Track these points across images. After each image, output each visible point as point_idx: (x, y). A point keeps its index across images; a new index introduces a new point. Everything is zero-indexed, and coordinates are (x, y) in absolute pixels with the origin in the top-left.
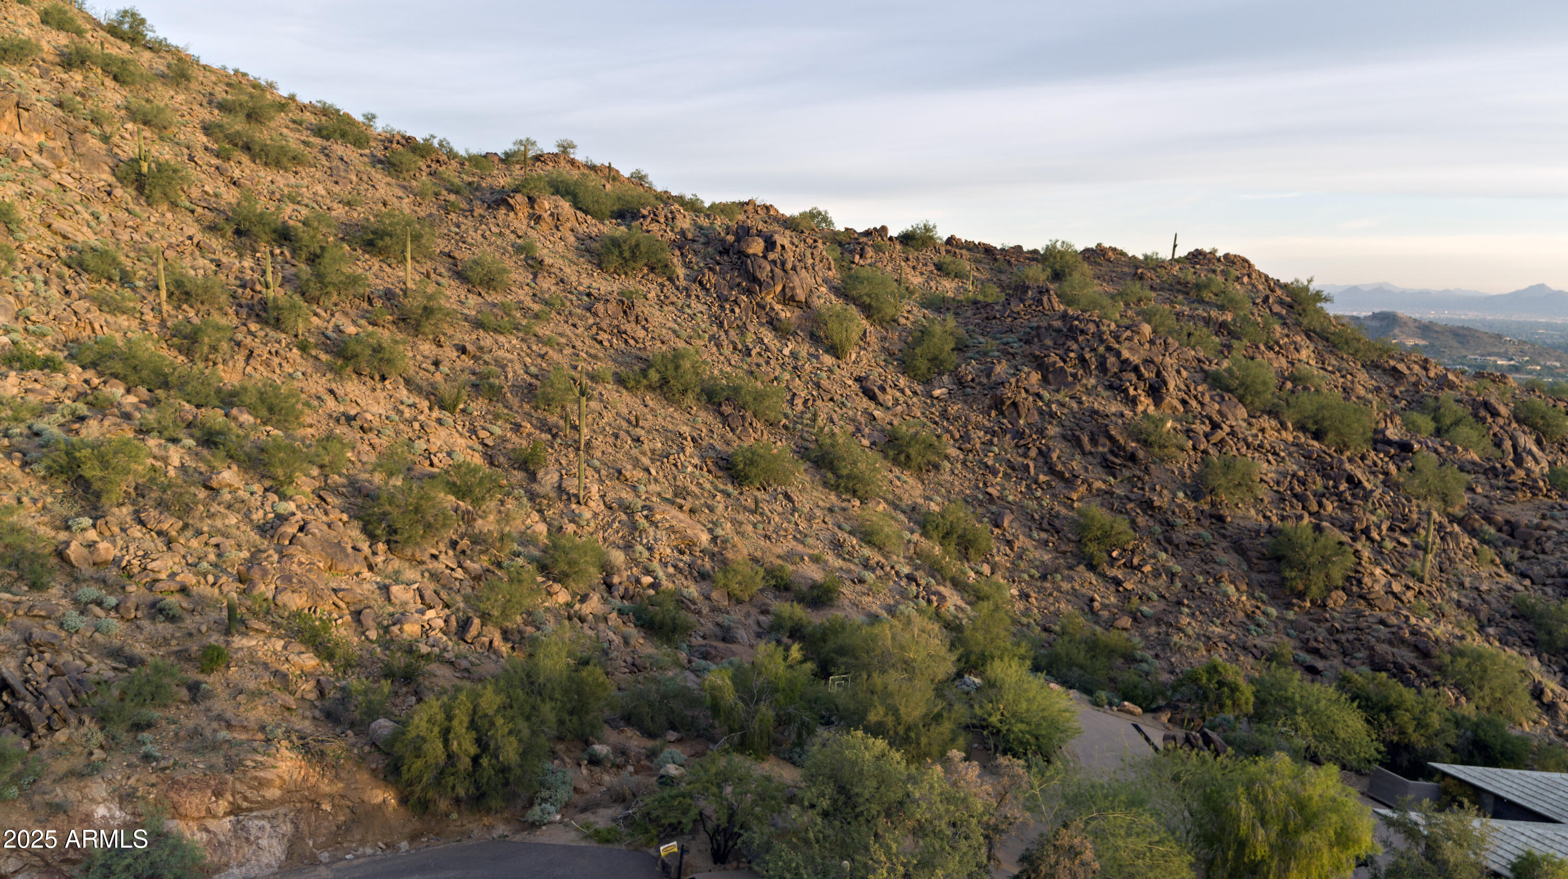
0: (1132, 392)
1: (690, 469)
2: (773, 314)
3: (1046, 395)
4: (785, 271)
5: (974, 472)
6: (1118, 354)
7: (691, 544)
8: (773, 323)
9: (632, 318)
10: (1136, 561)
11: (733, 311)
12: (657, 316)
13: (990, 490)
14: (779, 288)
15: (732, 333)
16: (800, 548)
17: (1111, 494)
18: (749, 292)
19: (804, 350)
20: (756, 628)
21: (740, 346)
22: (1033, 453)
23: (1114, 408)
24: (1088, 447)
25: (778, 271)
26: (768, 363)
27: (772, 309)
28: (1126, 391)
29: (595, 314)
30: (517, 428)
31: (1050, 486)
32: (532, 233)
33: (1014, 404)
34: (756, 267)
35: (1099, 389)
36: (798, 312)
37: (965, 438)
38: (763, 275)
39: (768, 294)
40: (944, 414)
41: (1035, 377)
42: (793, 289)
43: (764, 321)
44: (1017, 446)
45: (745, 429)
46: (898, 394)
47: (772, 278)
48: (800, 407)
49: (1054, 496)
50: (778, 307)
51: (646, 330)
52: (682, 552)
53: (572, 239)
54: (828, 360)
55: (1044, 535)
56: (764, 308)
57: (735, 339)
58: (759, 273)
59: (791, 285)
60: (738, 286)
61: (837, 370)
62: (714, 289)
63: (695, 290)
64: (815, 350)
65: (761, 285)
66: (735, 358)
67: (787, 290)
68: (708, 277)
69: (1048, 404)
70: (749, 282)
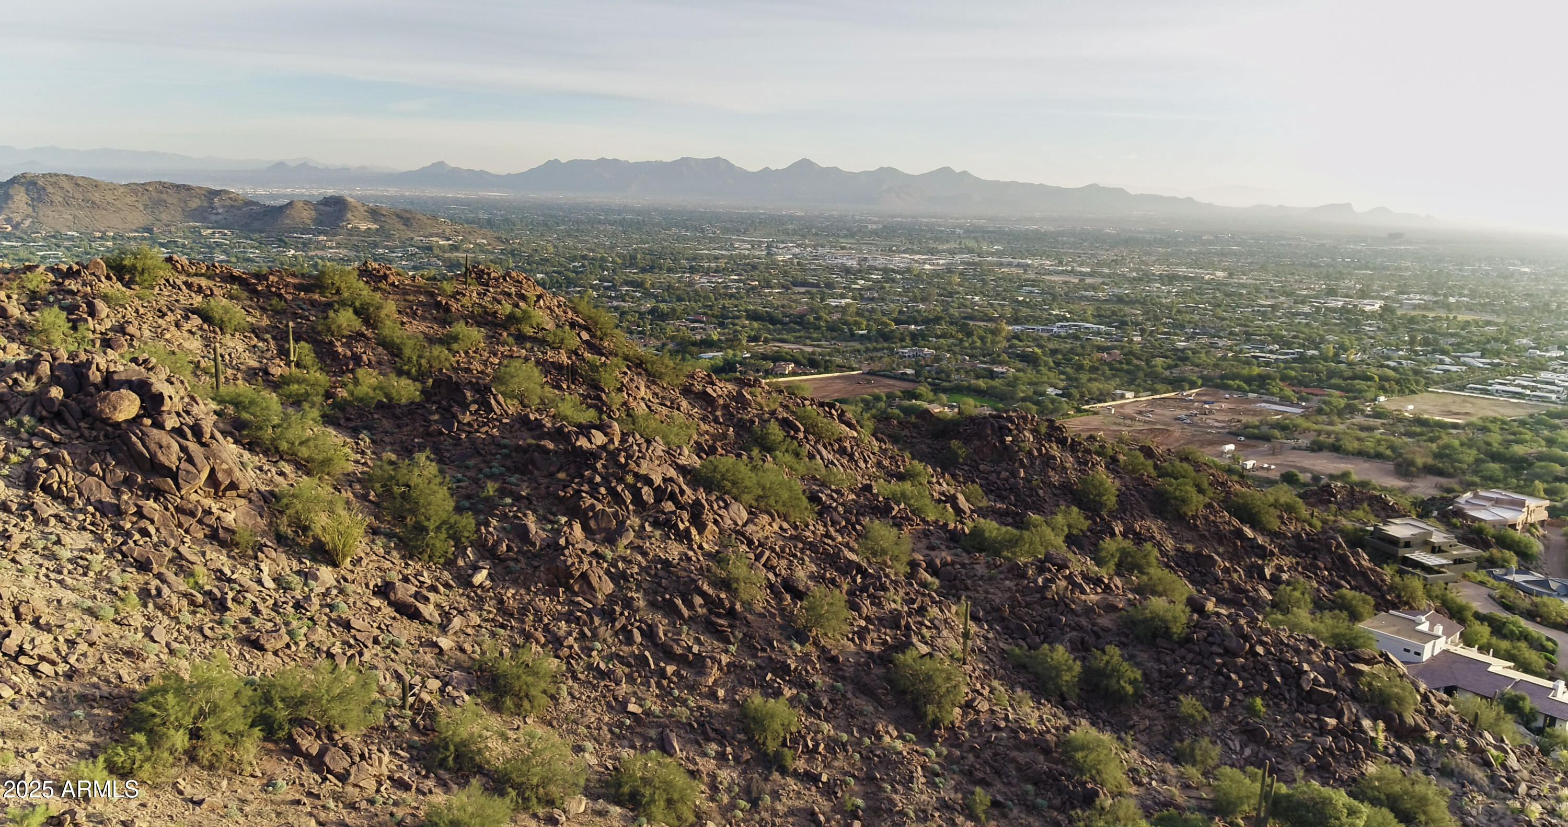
0: (679, 525)
2: (211, 521)
3: (605, 552)
4: (203, 445)
5: (595, 688)
6: (648, 481)
8: (219, 536)
10: (809, 743)
11: (144, 533)
13: (628, 706)
14: (204, 475)
15: (171, 577)
17: (743, 668)
18: (158, 494)
19: (285, 564)
21: (200, 599)
22: (637, 636)
23: (675, 550)
24: (686, 613)
25: (193, 446)
26: (256, 611)
27: (208, 512)
28: (675, 526)
31: (681, 677)
33: (583, 575)
34: (153, 447)
35: (648, 528)
36: (243, 504)
37: (553, 638)
38: (169, 457)
39: (190, 488)
40: (503, 609)
42: (229, 472)
43: (200, 535)
44: (616, 632)
46: (436, 597)
47: (190, 460)
49: (692, 689)
50: (213, 506)
51: (48, 629)
54: (326, 574)
55: (716, 747)
56: (192, 514)
57: (182, 585)
58: (159, 454)
59: (225, 466)
60: (128, 482)
61: (350, 588)
62: (81, 494)
63: (48, 508)
64: (302, 563)
65: (174, 476)
66: (205, 617)
67: (220, 476)
68: (57, 478)
69: (614, 564)
70: (145, 475)
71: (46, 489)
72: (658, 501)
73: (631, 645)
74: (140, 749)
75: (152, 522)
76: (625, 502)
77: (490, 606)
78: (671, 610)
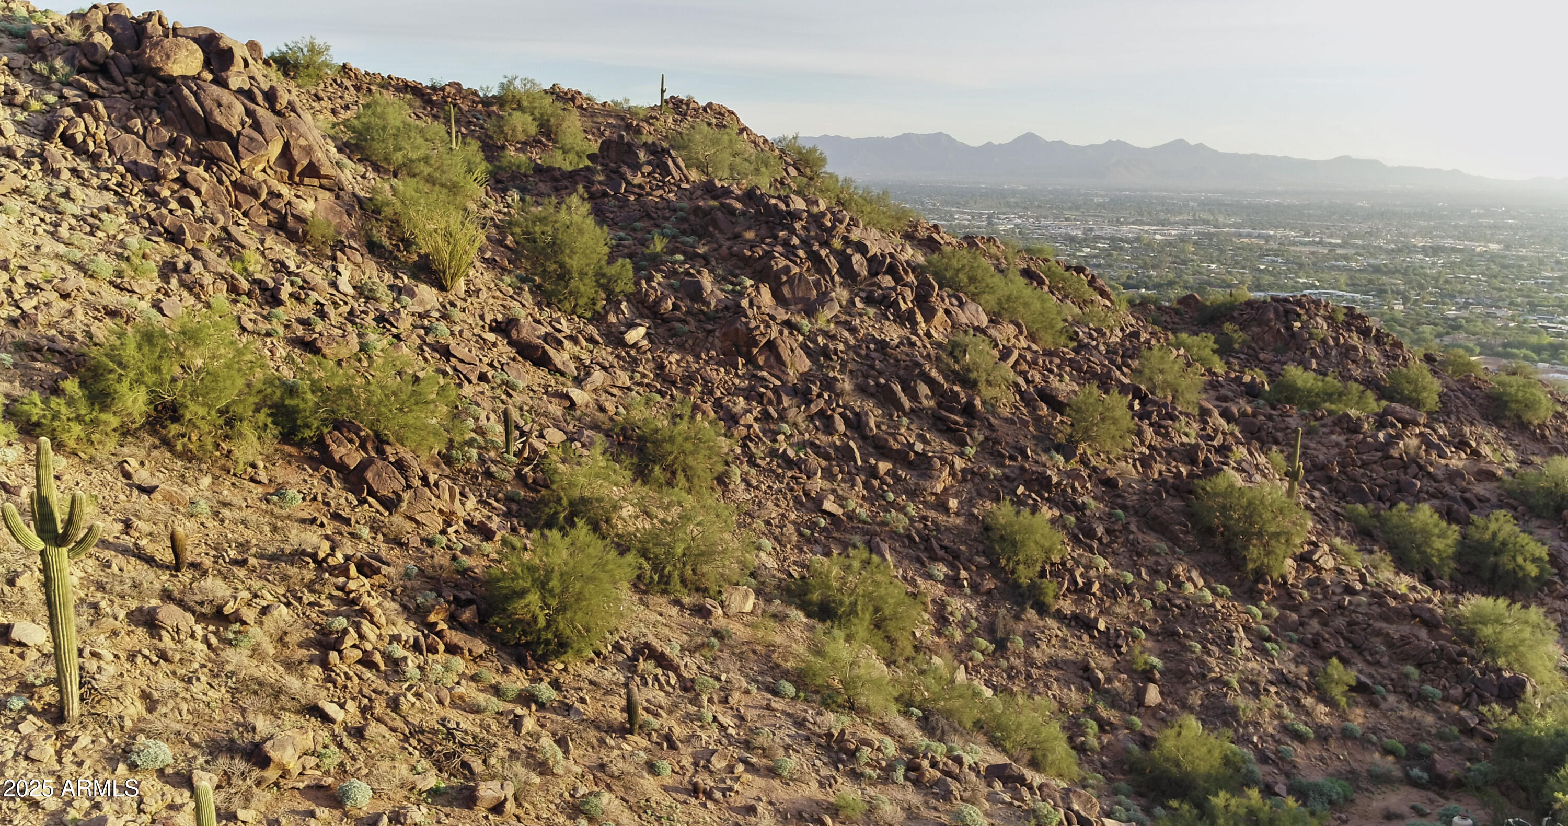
2: (280, 205)
3: (802, 324)
4: (278, 113)
5: (779, 478)
6: (861, 248)
8: (288, 226)
11: (185, 203)
14: (275, 149)
15: (210, 255)
17: (984, 477)
18: (211, 161)
19: (375, 275)
21: (245, 285)
22: (840, 425)
24: (907, 404)
25: (262, 113)
26: (322, 314)
27: (275, 195)
28: (894, 304)
31: (897, 478)
34: (208, 103)
35: (859, 304)
36: (326, 197)
37: (725, 415)
38: (231, 122)
39: (255, 162)
40: (664, 375)
41: (768, 294)
42: (308, 150)
43: (263, 221)
44: (811, 417)
46: (574, 348)
47: (257, 126)
50: (284, 190)
54: (428, 295)
55: (945, 569)
56: (255, 194)
57: (223, 265)
58: (216, 112)
59: (302, 142)
60: (174, 145)
61: (457, 314)
62: (112, 152)
63: (62, 157)
64: (396, 276)
65: (234, 143)
66: (249, 313)
67: (296, 153)
68: (82, 127)
69: (812, 337)
70: (197, 137)
71: (67, 140)
72: (873, 274)
73: (831, 434)
74: (71, 402)
75: (198, 193)
76: (829, 272)
77: (646, 369)
78: (886, 399)
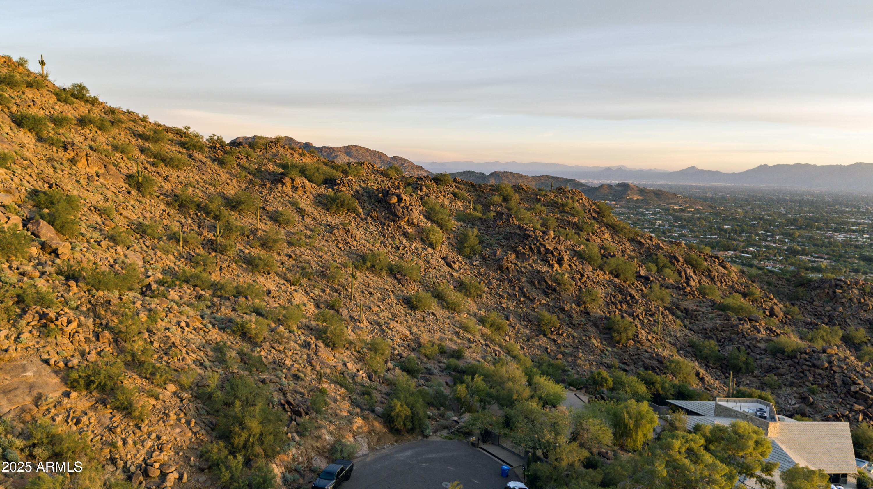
0: (551, 262)
1: (394, 305)
2: (405, 230)
3: (519, 264)
4: (408, 211)
5: (495, 298)
6: (545, 246)
7: (406, 337)
8: (405, 234)
9: (350, 236)
10: (560, 332)
11: (388, 230)
12: (359, 234)
13: (503, 305)
14: (406, 219)
15: (390, 240)
16: (443, 335)
17: (549, 305)
18: (394, 221)
19: (420, 245)
20: (439, 368)
21: (394, 246)
22: (517, 289)
23: (545, 269)
24: (538, 286)
25: (405, 211)
26: (407, 253)
27: (404, 228)
28: (549, 262)
29: (335, 235)
30: (324, 291)
31: (525, 303)
32: (294, 195)
33: (507, 268)
34: (395, 209)
35: (539, 261)
36: (415, 229)
37: (490, 283)
38: (399, 213)
39: (402, 221)
40: (479, 272)
41: (513, 256)
42: (412, 219)
43: (401, 234)
44: (510, 286)
45: (408, 285)
46: (460, 264)
47: (403, 214)
48: (423, 273)
49: (527, 307)
50: (407, 227)
51: (356, 241)
52: (403, 340)
53: (311, 197)
54: (430, 250)
55: (526, 323)
56: (401, 228)
57: (391, 242)
60: (388, 218)
61: (434, 255)
62: (378, 219)
63: (370, 220)
64: (424, 246)
65: (399, 218)
66: (393, 251)
68: (374, 214)
69: (520, 268)
70: (393, 216)
71: (371, 216)
73: (514, 290)
75: (391, 228)
77: (476, 271)
